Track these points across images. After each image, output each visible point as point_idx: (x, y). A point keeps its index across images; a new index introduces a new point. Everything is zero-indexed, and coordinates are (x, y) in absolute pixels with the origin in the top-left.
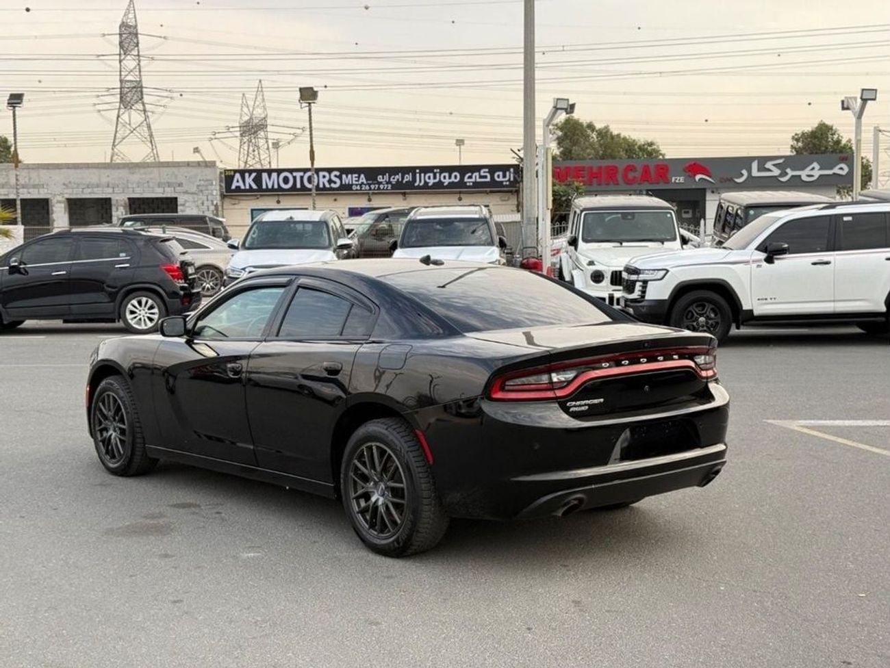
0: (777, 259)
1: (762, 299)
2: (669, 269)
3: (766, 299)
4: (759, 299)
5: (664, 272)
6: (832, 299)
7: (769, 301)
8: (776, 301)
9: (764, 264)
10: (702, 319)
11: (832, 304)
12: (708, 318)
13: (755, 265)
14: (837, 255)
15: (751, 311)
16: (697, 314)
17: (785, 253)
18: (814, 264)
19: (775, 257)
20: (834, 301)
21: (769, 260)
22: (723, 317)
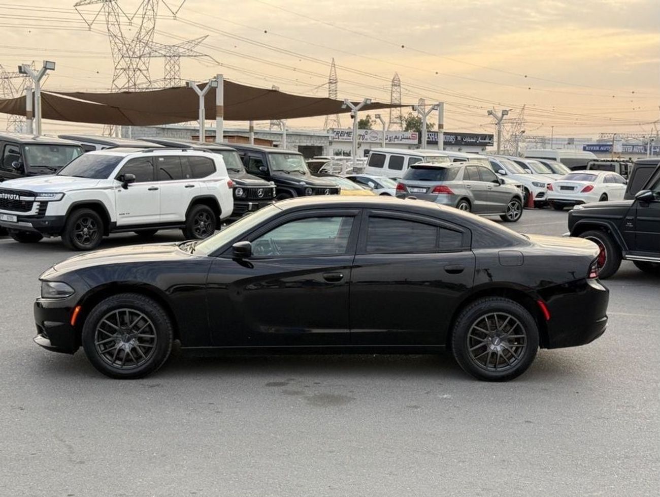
0: (130, 186)
1: (122, 214)
2: (65, 193)
3: (124, 214)
4: (120, 214)
5: (62, 195)
6: (159, 213)
7: (126, 215)
8: (130, 215)
9: (122, 189)
10: (85, 229)
11: (158, 217)
12: (89, 228)
13: (117, 190)
14: (161, 183)
15: (116, 223)
16: (83, 226)
17: (134, 182)
18: (150, 189)
19: (129, 184)
20: (160, 215)
21: (125, 187)
22: (98, 227)
